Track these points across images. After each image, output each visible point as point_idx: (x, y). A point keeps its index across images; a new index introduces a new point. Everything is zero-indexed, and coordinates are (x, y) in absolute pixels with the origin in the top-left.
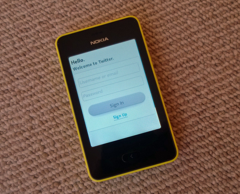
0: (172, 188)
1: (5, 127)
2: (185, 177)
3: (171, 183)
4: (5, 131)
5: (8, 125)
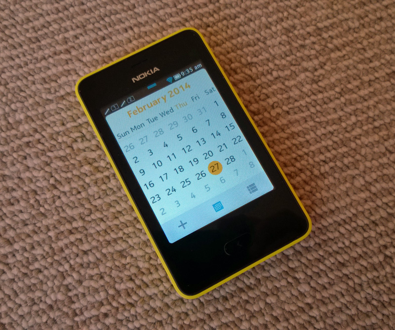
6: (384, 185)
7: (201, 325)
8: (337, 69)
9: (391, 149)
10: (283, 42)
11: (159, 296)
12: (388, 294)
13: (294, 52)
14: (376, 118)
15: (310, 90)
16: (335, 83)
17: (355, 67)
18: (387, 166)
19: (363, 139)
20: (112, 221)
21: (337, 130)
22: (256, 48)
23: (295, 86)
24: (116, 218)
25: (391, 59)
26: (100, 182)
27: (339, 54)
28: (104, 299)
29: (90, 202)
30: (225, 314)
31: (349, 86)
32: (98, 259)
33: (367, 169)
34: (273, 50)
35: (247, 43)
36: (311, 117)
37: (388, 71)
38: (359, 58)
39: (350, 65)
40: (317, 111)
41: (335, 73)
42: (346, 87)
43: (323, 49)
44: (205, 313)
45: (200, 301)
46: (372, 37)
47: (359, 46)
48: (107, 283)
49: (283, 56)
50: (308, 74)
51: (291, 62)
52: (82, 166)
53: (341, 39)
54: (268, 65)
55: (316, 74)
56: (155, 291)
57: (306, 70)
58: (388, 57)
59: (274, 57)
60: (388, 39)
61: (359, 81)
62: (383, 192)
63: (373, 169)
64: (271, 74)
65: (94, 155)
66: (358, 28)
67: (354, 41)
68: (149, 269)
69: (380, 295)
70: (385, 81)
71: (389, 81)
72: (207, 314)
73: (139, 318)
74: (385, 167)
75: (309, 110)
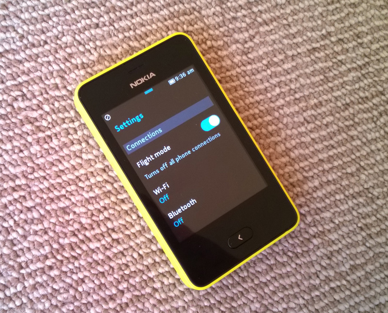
0: (326, 162)
1: (92, 58)
2: (344, 148)
3: (325, 155)
4: (91, 64)
5: (96, 55)
6: (302, 151)
7: (140, 275)
8: (265, 43)
9: (308, 119)
10: (217, 13)
11: (101, 249)
12: (301, 247)
13: (227, 23)
14: (297, 90)
15: (241, 61)
16: (263, 56)
17: (280, 42)
18: (305, 134)
19: (285, 109)
20: (55, 179)
21: (263, 100)
22: (192, 16)
23: (227, 56)
24: (59, 176)
25: (312, 36)
26: (42, 141)
27: (267, 28)
28: (49, 253)
29: (33, 161)
30: (162, 265)
31: (275, 59)
32: (41, 215)
33: (287, 137)
34: (208, 21)
35: (184, 11)
36: (241, 86)
37: (309, 48)
38: (285, 34)
39: (276, 39)
40: (246, 81)
41: (263, 46)
42: (272, 60)
43: (253, 23)
44: (143, 265)
45: (139, 254)
46: (296, 14)
47: (285, 22)
48: (52, 238)
49: (217, 26)
50: (239, 45)
51: (223, 33)
52: (24, 125)
53: (269, 14)
54: (202, 35)
55: (246, 46)
56: (98, 245)
57: (237, 41)
58: (309, 34)
59: (208, 27)
60: (310, 17)
61: (284, 55)
62: (300, 157)
63: (292, 137)
64: (205, 43)
65: (35, 114)
66: (284, 4)
67: (281, 17)
68: (91, 225)
69: (295, 247)
70: (305, 57)
71: (309, 56)
72: (146, 266)
73: (82, 270)
74: (303, 135)
75: (239, 80)
